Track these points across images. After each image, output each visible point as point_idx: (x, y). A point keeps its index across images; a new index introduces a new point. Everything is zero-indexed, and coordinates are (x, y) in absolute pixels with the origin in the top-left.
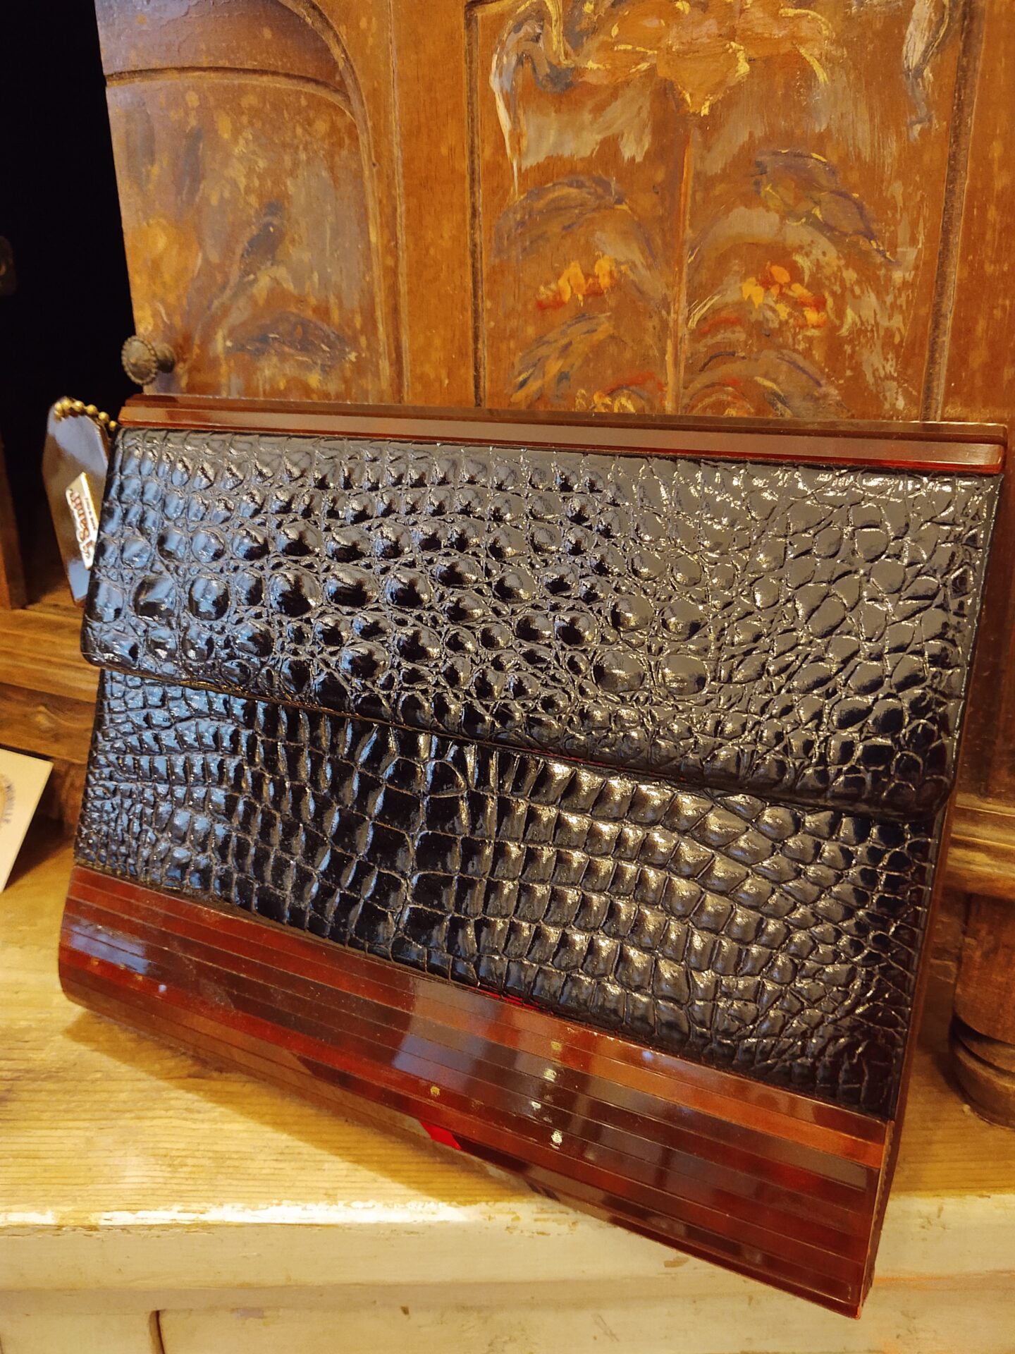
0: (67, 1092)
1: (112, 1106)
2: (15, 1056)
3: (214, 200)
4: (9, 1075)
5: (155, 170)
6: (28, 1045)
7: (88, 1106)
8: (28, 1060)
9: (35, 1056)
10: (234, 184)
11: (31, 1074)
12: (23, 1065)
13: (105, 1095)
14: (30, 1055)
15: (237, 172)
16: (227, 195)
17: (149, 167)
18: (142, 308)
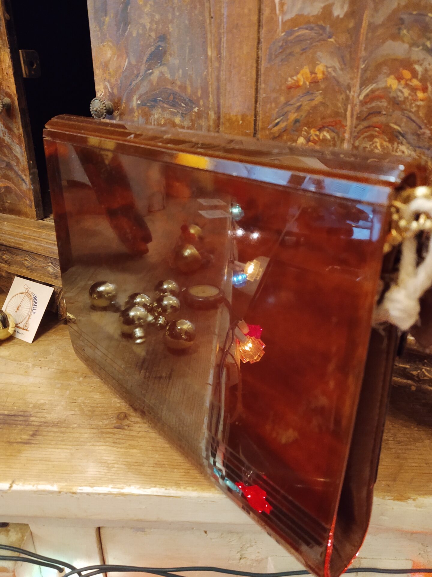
0: (62, 432)
1: (81, 439)
2: (38, 416)
3: (134, 34)
4: (36, 424)
5: (107, 19)
6: (45, 411)
7: (71, 439)
8: (45, 418)
9: (47, 416)
10: (144, 26)
11: (46, 424)
12: (43, 420)
13: (78, 435)
14: (46, 415)
15: (146, 21)
16: (140, 31)
17: (104, 18)
18: (99, 85)
